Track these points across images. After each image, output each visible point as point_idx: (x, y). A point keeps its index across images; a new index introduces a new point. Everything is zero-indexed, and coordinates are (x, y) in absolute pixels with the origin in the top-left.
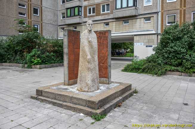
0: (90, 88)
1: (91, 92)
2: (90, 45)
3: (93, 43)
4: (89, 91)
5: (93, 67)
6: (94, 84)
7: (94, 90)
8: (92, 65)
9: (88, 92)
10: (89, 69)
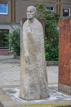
0: (28, 95)
1: (28, 100)
2: (29, 39)
3: (34, 37)
4: (26, 98)
5: (32, 68)
6: (34, 91)
7: (32, 98)
8: (31, 66)
9: (24, 99)
10: (26, 71)
